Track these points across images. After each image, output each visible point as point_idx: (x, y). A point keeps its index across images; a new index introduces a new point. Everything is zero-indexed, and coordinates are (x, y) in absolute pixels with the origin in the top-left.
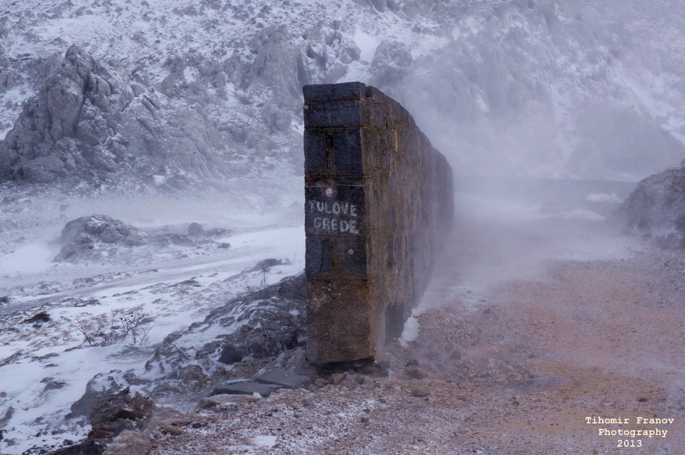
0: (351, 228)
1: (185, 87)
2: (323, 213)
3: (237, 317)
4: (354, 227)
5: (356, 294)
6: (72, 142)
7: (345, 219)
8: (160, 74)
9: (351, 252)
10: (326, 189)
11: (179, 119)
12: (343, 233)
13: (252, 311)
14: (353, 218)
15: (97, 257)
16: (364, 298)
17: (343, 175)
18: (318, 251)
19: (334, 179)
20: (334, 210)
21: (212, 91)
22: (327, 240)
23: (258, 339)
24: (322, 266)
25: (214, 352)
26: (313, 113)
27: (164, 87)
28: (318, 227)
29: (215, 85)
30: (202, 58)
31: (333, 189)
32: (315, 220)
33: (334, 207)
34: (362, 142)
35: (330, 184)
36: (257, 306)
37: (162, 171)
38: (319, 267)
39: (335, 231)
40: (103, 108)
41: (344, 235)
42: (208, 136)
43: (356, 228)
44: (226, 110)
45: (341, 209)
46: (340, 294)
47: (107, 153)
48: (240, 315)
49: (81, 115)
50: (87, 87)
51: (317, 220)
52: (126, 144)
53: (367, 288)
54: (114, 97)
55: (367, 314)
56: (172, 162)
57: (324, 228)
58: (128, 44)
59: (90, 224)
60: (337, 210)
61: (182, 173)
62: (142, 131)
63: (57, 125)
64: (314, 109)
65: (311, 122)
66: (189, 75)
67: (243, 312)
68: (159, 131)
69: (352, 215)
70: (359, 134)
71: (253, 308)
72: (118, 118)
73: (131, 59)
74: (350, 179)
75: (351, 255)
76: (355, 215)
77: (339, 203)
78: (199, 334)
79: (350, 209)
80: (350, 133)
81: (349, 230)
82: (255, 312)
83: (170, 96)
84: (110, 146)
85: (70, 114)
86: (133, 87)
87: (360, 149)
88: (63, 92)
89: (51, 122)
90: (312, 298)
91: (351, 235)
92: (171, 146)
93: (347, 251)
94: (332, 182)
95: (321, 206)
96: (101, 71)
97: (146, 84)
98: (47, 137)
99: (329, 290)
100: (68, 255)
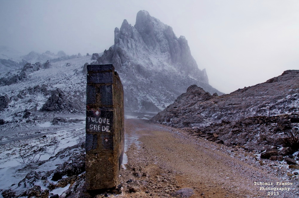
0: (107, 129)
1: (77, 96)
2: (94, 122)
3: (66, 155)
4: (108, 129)
5: (108, 159)
6: (57, 104)
7: (104, 125)
8: (73, 93)
9: (107, 140)
10: (96, 111)
11: (76, 101)
12: (103, 132)
13: (71, 153)
14: (108, 125)
15: (59, 125)
16: (112, 161)
17: (104, 106)
18: (91, 140)
19: (100, 107)
20: (99, 121)
21: (82, 97)
22: (96, 135)
23: (70, 168)
24: (93, 147)
25: (50, 176)
26: (91, 77)
27: (73, 96)
28: (91, 129)
29: (82, 96)
30: (80, 91)
31: (99, 112)
32: (90, 126)
33: (99, 120)
34: (113, 91)
35: (97, 110)
36: (73, 151)
37: (72, 110)
38: (92, 147)
39: (99, 131)
40: (62, 99)
41: (104, 133)
42: (80, 104)
43: (109, 130)
44: (84, 100)
45: (102, 121)
46: (101, 159)
47: (63, 106)
48: (67, 154)
49: (58, 100)
50: (60, 95)
51: (91, 126)
52: (66, 105)
53: (113, 156)
54: (64, 97)
55: (113, 168)
56: (74, 108)
57: (94, 129)
58: (68, 88)
59: (58, 119)
60: (100, 121)
61: (76, 110)
62: (69, 103)
63: (54, 101)
64: (92, 75)
65: (90, 82)
66: (78, 94)
67: (68, 153)
68: (72, 103)
69: (107, 124)
70: (112, 87)
71: (72, 152)
72: (65, 100)
73: (68, 91)
74: (107, 107)
75: (106, 142)
76: (109, 124)
77: (102, 118)
78: (52, 161)
79: (106, 121)
80: (108, 87)
81: (106, 130)
82: (72, 153)
83: (74, 97)
84: (63, 105)
85: (56, 99)
86: (68, 95)
87: (112, 94)
88: (55, 96)
89: (53, 101)
90: (88, 161)
91: (107, 133)
92: (74, 105)
93: (105, 140)
94: (99, 109)
95: (93, 119)
96: (62, 92)
97: (70, 95)
98: (52, 103)
99: (96, 157)
100: (54, 124)
